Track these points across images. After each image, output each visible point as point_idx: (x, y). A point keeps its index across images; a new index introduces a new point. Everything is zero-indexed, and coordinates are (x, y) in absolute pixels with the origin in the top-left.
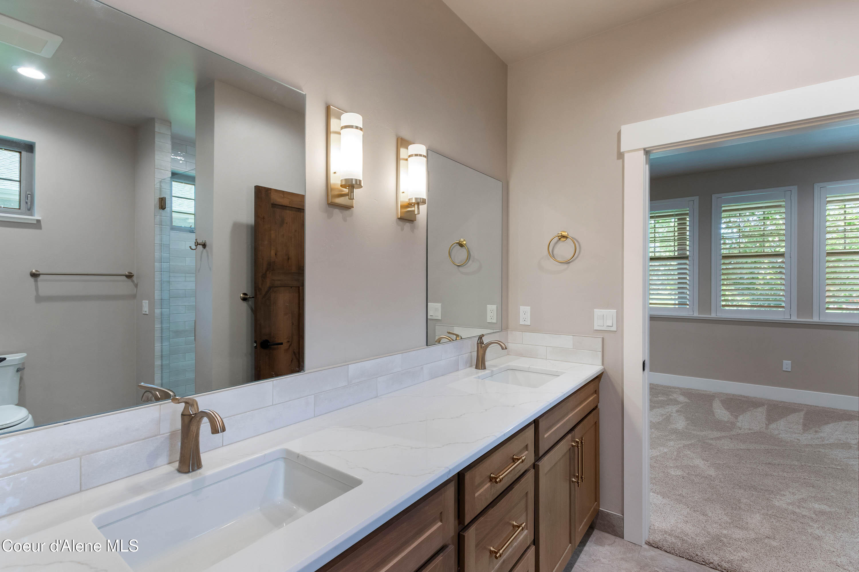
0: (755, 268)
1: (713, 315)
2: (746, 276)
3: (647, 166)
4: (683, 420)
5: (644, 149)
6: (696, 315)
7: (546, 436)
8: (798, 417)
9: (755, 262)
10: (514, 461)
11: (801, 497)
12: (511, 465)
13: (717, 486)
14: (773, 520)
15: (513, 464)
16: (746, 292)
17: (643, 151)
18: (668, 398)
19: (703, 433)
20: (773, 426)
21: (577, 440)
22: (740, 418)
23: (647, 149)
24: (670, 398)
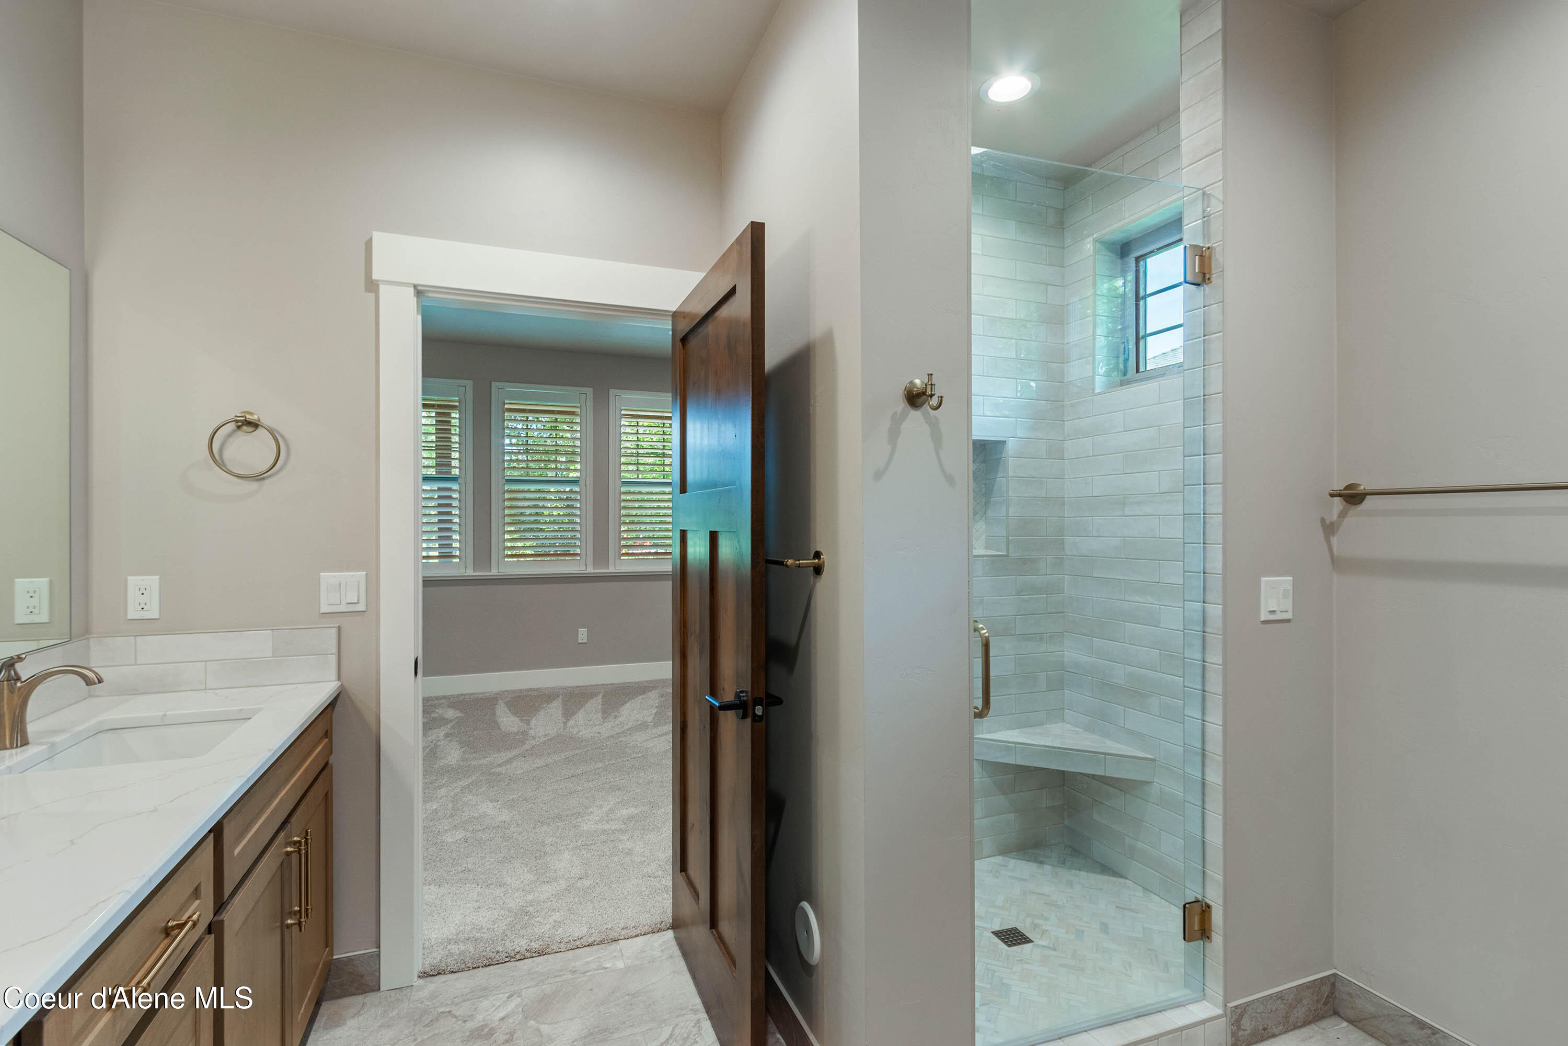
0: (539, 499)
1: (494, 572)
2: (528, 512)
3: (420, 317)
4: (457, 748)
5: (415, 286)
6: (470, 572)
7: (237, 851)
8: (596, 703)
9: (539, 491)
10: (167, 935)
11: (609, 807)
12: (162, 946)
13: (514, 833)
14: (584, 852)
15: (167, 941)
16: (528, 535)
17: (413, 289)
18: (430, 717)
19: (487, 759)
20: (571, 723)
21: (295, 839)
22: (533, 722)
23: (419, 288)
24: (433, 718)
